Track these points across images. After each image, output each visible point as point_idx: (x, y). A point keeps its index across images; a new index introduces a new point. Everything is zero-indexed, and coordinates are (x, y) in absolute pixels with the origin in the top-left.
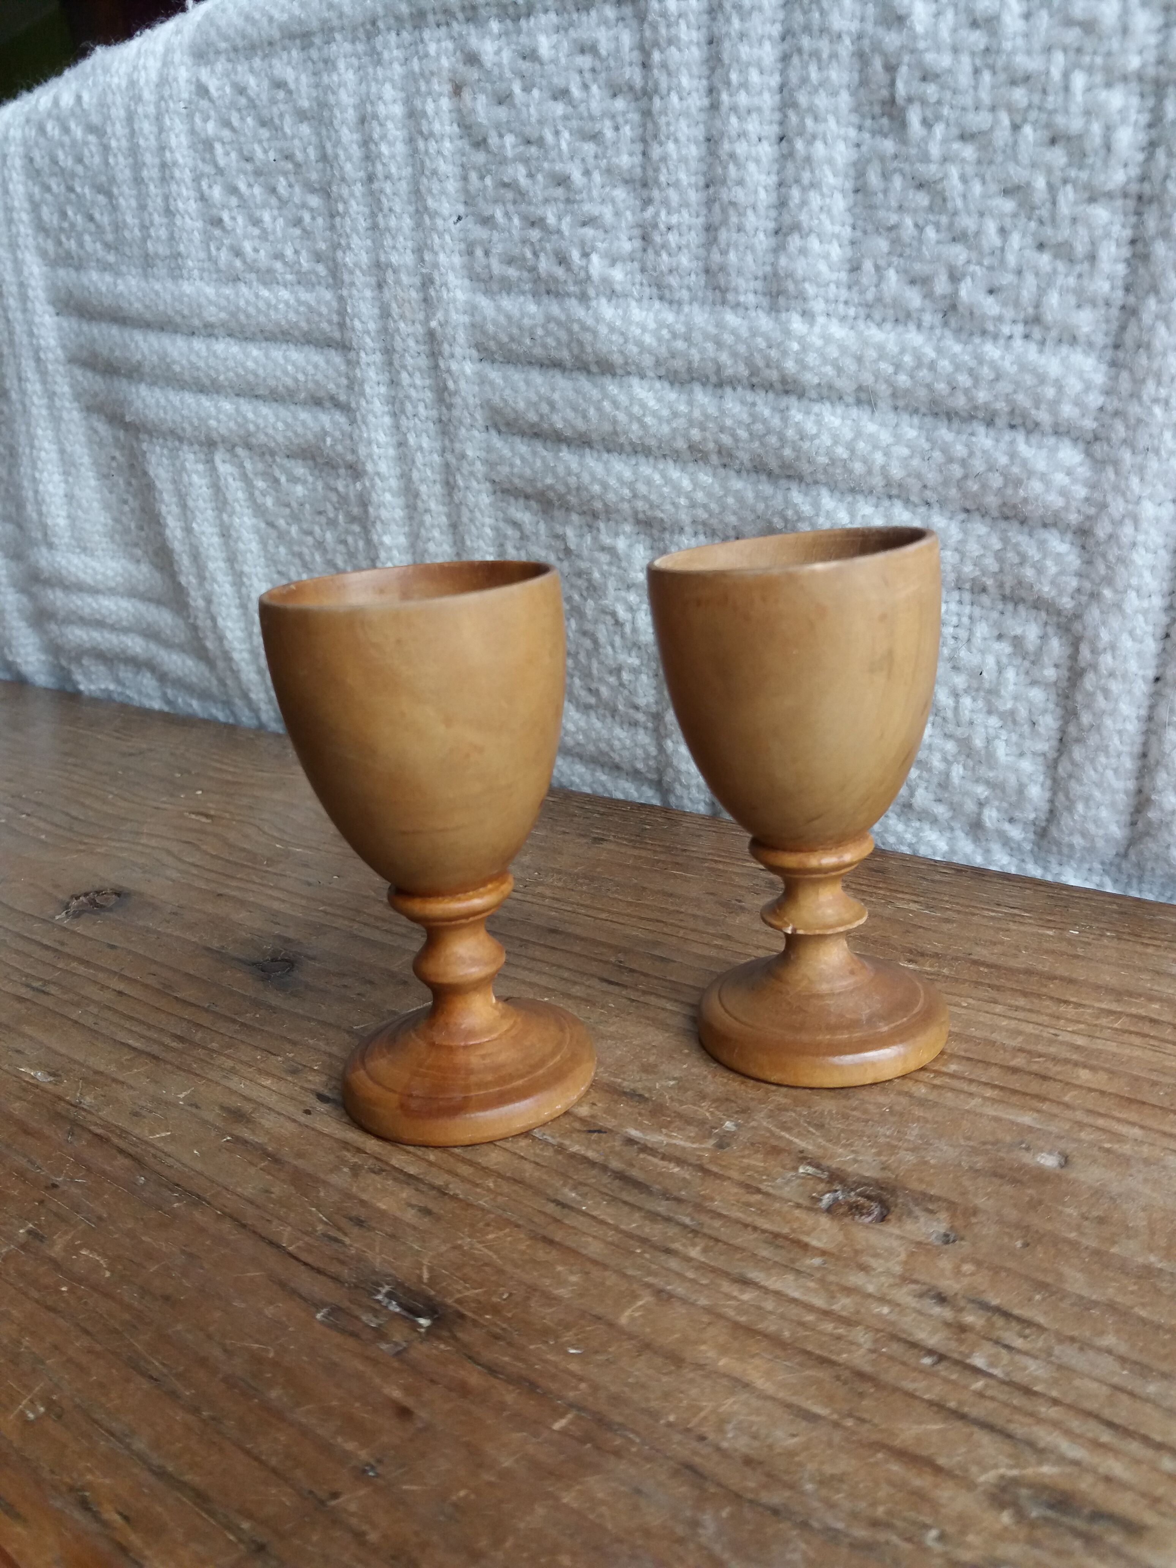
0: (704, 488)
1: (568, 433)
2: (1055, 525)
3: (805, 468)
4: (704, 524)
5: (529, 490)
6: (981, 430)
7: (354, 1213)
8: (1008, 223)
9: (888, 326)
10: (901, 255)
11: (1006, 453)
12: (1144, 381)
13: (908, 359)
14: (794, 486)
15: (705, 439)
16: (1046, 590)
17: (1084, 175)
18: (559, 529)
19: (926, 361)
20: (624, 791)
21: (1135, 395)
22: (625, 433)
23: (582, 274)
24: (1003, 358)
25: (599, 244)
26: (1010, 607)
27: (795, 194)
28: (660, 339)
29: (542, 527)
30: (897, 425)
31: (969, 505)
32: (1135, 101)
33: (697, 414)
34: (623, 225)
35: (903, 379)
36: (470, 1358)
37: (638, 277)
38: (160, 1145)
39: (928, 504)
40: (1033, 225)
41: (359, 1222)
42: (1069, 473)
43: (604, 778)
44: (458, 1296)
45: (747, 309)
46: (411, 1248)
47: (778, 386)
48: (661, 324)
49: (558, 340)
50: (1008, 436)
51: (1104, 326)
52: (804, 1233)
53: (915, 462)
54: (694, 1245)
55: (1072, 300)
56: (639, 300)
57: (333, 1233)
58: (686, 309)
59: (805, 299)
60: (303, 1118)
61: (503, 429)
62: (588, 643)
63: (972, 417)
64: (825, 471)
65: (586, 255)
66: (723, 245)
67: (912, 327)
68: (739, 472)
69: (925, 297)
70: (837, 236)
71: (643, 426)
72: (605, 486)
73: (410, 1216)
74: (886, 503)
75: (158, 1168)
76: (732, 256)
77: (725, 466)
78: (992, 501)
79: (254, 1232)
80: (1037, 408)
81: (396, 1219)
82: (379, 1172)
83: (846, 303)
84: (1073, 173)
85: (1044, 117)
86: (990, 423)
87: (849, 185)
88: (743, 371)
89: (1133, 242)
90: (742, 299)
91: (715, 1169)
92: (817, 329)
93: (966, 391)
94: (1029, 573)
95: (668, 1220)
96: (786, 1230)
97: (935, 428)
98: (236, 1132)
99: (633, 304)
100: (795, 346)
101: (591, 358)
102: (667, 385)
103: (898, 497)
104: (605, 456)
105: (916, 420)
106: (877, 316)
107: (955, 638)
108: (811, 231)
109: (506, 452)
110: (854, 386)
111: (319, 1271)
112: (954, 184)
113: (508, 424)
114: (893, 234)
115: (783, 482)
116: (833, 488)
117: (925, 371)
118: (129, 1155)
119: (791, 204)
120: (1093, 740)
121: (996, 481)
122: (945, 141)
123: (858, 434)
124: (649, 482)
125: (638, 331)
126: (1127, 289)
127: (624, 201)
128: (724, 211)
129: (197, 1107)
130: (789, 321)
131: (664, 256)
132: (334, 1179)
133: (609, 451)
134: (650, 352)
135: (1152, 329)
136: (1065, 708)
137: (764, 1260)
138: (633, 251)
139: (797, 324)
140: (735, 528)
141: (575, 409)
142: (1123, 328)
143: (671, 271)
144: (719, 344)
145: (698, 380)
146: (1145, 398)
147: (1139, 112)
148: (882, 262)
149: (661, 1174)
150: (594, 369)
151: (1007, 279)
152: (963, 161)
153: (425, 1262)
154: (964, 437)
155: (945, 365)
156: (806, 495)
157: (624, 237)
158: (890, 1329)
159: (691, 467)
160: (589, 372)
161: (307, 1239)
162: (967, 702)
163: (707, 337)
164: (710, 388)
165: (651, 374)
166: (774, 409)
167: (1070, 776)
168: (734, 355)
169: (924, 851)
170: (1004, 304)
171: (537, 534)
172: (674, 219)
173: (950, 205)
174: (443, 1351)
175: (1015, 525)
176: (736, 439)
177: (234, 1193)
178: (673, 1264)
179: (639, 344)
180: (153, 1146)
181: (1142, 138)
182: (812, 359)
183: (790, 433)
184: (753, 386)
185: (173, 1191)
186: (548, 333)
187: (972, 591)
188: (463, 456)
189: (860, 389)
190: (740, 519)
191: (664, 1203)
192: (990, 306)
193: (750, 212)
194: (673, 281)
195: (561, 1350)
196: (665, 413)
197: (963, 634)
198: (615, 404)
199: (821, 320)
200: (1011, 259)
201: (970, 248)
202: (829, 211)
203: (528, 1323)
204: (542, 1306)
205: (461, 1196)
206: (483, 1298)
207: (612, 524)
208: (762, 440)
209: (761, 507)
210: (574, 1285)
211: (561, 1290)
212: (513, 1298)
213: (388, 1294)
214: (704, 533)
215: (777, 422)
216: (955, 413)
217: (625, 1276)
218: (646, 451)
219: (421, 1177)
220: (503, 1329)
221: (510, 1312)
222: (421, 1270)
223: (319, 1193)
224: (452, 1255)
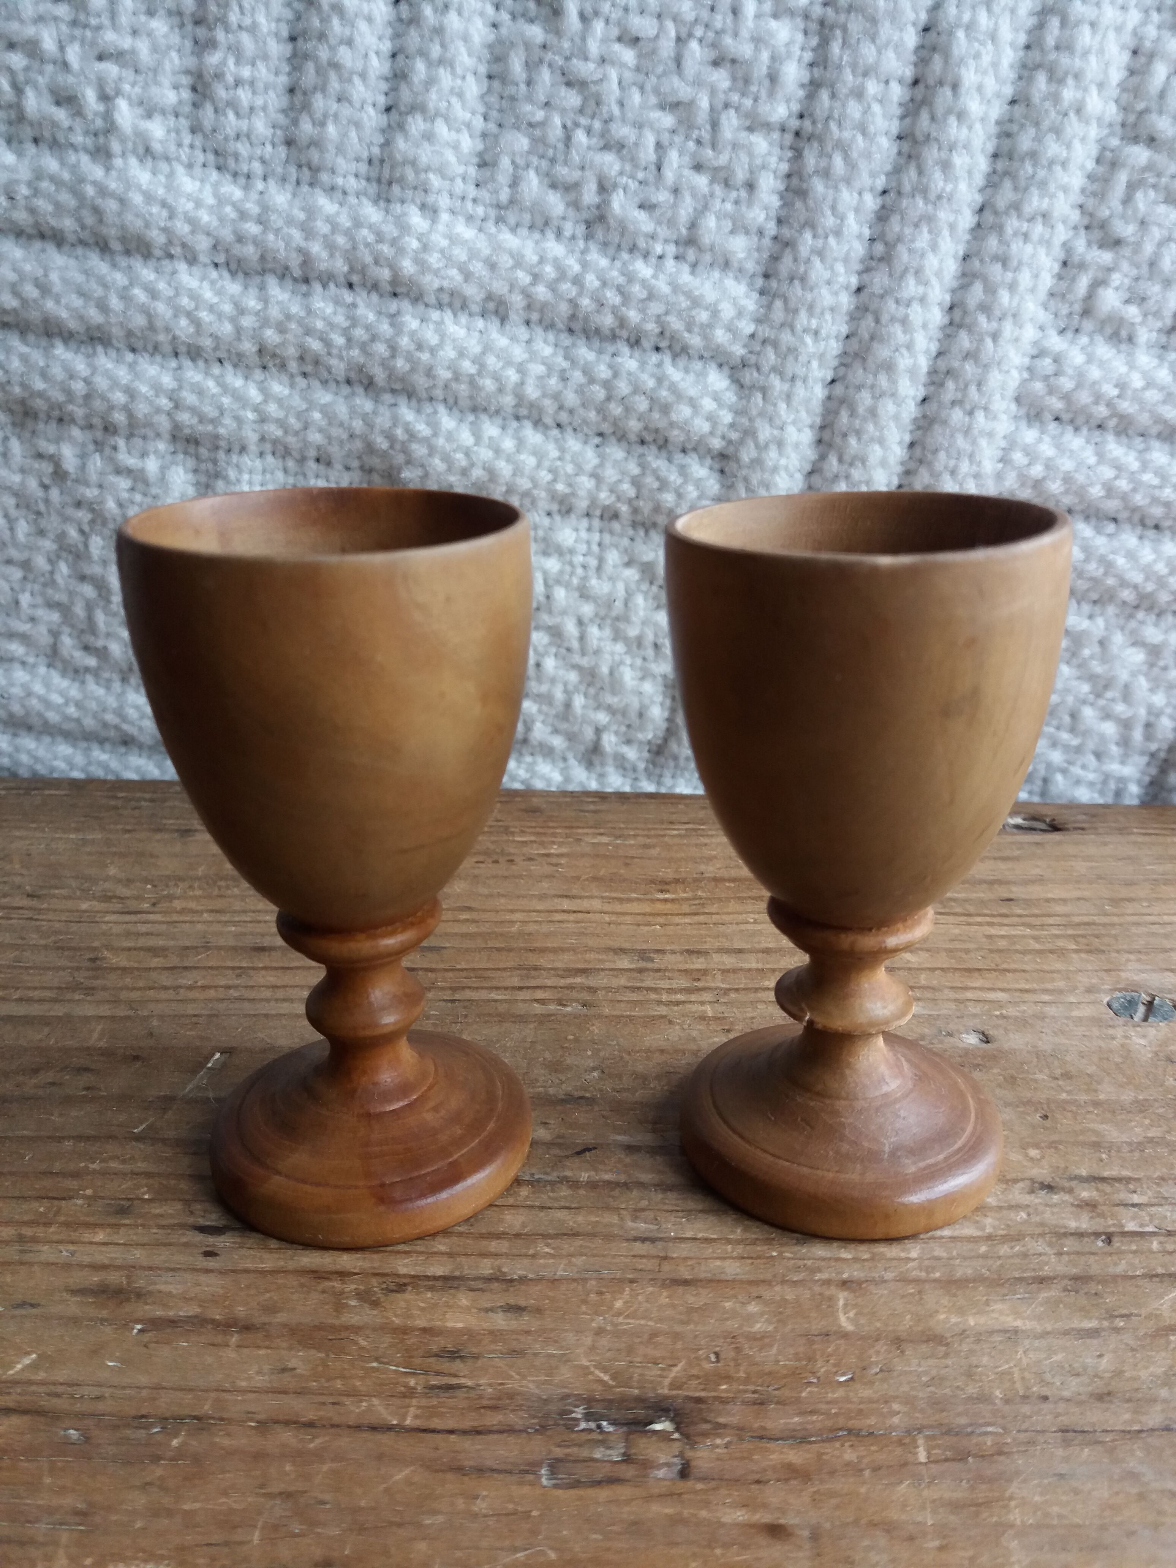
0: (280, 401)
1: (73, 325)
2: (695, 450)
3: (420, 381)
4: (275, 442)
6: (625, 350)
7: (433, 1348)
8: (665, 138)
9: (524, 232)
10: (542, 157)
11: (653, 375)
12: (796, 311)
13: (549, 270)
14: (403, 401)
15: (283, 344)
17: (748, 103)
18: (48, 448)
19: (570, 274)
20: (138, 770)
21: (788, 325)
22: (168, 330)
23: (99, 123)
24: (655, 276)
25: (127, 87)
26: (641, 533)
27: (420, 67)
28: (222, 219)
29: (15, 445)
30: (530, 340)
31: (606, 427)
32: (800, 37)
33: (275, 313)
34: (168, 66)
35: (541, 292)
36: (761, 1438)
37: (187, 139)
38: (40, 1376)
39: (559, 425)
40: (691, 145)
41: (454, 1355)
42: (716, 398)
43: (104, 757)
44: (667, 1382)
45: (345, 193)
46: (550, 1355)
47: (386, 288)
48: (221, 201)
49: (57, 205)
50: (654, 358)
51: (756, 255)
53: (553, 381)
55: (728, 225)
56: (190, 166)
57: (434, 1382)
58: (260, 185)
59: (426, 191)
60: (212, 1263)
63: (614, 337)
64: (446, 386)
65: (105, 97)
66: (318, 115)
67: (550, 235)
68: (325, 383)
69: (568, 205)
70: (468, 126)
71: (197, 323)
72: (131, 393)
73: (500, 1321)
74: (514, 424)
75: (78, 1407)
76: (331, 130)
77: (305, 375)
78: (633, 426)
79: (333, 1426)
81: (491, 1332)
82: (401, 1288)
83: (475, 201)
84: (735, 98)
85: (711, 35)
86: (635, 343)
87: (483, 69)
88: (340, 266)
89: (789, 176)
90: (340, 181)
92: (441, 227)
93: (615, 310)
94: (668, 499)
97: (574, 345)
98: (139, 1314)
99: (180, 170)
100: (415, 244)
101: (112, 232)
102: (226, 274)
103: (528, 417)
104: (130, 357)
105: (551, 337)
106: (512, 219)
107: (585, 567)
108: (437, 114)
110: (482, 296)
111: (477, 1432)
112: (612, 90)
114: (538, 132)
115: (387, 398)
116: (452, 404)
117: (569, 285)
118: (8, 1411)
119: (416, 80)
121: (642, 404)
122: (605, 40)
123: (487, 348)
124: (200, 392)
125: (190, 206)
126: (780, 221)
127: (165, 36)
128: (320, 71)
129: (33, 1306)
130: (405, 214)
131: (231, 115)
132: (352, 1319)
133: (133, 350)
134: (208, 234)
135: (808, 261)
138: (180, 102)
139: (417, 220)
140: (319, 448)
141: (82, 294)
142: (775, 258)
143: (238, 137)
144: (309, 233)
145: (273, 271)
146: (799, 327)
147: (803, 49)
148: (520, 161)
150: (116, 246)
151: (662, 197)
152: (623, 65)
153: (585, 1363)
154: (607, 358)
155: (591, 281)
156: (418, 411)
157: (166, 81)
158: (1047, 1230)
159: (260, 375)
160: (105, 249)
161: (414, 1402)
162: (593, 631)
163: (290, 221)
164: (289, 283)
165: (203, 258)
166: (380, 313)
168: (331, 247)
169: (539, 785)
170: (659, 223)
172: (246, 72)
173: (605, 109)
174: (726, 1446)
175: (654, 449)
176: (327, 343)
177: (242, 1391)
179: (193, 222)
180: (30, 1382)
181: (805, 76)
182: (434, 259)
183: (404, 342)
184: (351, 286)
185: (146, 1427)
186: (36, 192)
187: (602, 517)
189: (489, 297)
190: (329, 438)
192: (643, 222)
193: (356, 80)
194: (243, 148)
195: (828, 1382)
196: (227, 308)
197: (593, 562)
198: (154, 294)
199: (445, 217)
200: (669, 175)
201: (622, 159)
202: (460, 95)
203: (770, 1373)
204: (761, 1349)
205: (530, 1276)
206: (695, 1372)
207: (137, 442)
208: (364, 347)
209: (358, 425)
210: (762, 1314)
211: (758, 1326)
212: (723, 1356)
213: (588, 1417)
214: (274, 454)
215: (385, 328)
216: (597, 331)
217: (795, 1283)
218: (195, 353)
219: (457, 1273)
220: (754, 1392)
221: (738, 1371)
222: (592, 1373)
223: (356, 1343)
224: (604, 1342)
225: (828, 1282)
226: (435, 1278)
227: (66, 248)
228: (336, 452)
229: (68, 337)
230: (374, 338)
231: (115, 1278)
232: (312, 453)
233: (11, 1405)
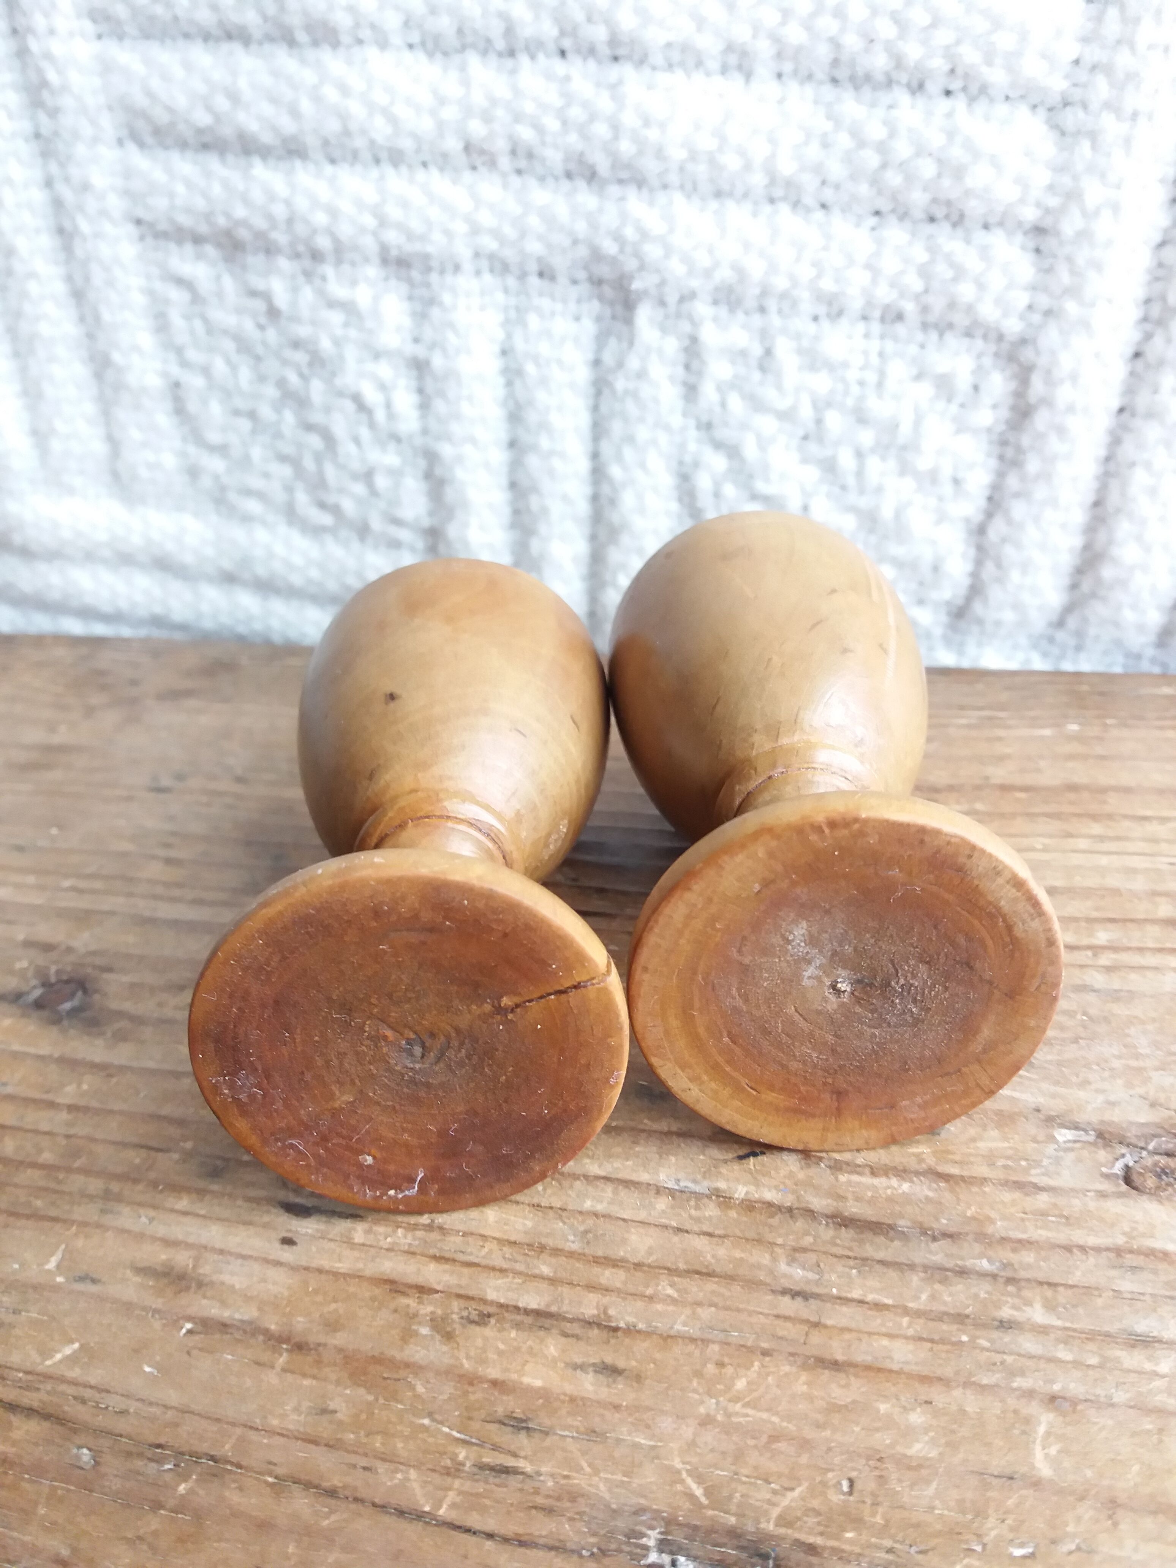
0: (492, 207)
1: (267, 138)
2: (1001, 224)
3: (650, 166)
4: (492, 257)
5: (203, 229)
6: (905, 98)
7: (500, 1410)
11: (941, 129)
12: (1137, 20)
14: (632, 193)
15: (491, 136)
16: (988, 312)
18: (258, 283)
21: (1125, 42)
22: (363, 132)
26: (934, 336)
29: (228, 283)
30: (781, 101)
31: (884, 204)
33: (478, 99)
35: (794, 33)
38: (75, 1373)
39: (824, 206)
41: (520, 1425)
42: (1028, 152)
44: (775, 1512)
46: (636, 1446)
47: (604, 50)
50: (944, 106)
52: (1143, 1235)
53: (813, 150)
54: (1029, 1303)
57: (489, 1458)
60: (286, 1254)
61: (149, 140)
62: (315, 441)
63: (889, 83)
64: (682, 169)
68: (542, 179)
71: (393, 120)
72: (333, 212)
74: (767, 209)
75: (100, 1421)
77: (519, 172)
78: (918, 198)
79: (356, 1500)
80: (989, 63)
81: (572, 1399)
82: (483, 1319)
86: (918, 88)
88: (549, 30)
91: (954, 1170)
93: (889, 47)
94: (966, 291)
95: (962, 1272)
96: (1121, 1240)
97: (838, 99)
98: (193, 1310)
101: (295, 20)
102: (422, 56)
103: (784, 199)
104: (329, 169)
105: (809, 90)
107: (861, 383)
109: (159, 175)
110: (720, 47)
111: (522, 1543)
113: (157, 132)
115: (614, 190)
116: (691, 192)
117: (828, 18)
118: (30, 1412)
120: (1040, 492)
121: (927, 169)
123: (729, 115)
124: (405, 204)
129: (94, 1281)
132: (416, 1353)
133: (333, 161)
134: (398, 9)
136: (1001, 458)
137: (1134, 1298)
140: (539, 260)
141: (274, 100)
145: (473, 46)
146: (1141, 43)
149: (890, 1200)
150: (302, 37)
153: (677, 1464)
154: (880, 112)
155: (857, 10)
156: (651, 203)
159: (467, 176)
160: (291, 42)
161: (457, 1483)
162: (873, 464)
164: (493, 58)
165: (397, 40)
166: (598, 85)
167: (1004, 540)
171: (220, 294)
175: (946, 227)
176: (540, 129)
177: (271, 1432)
178: (1029, 1344)
180: (63, 1380)
183: (629, 119)
184: (563, 53)
185: (160, 1461)
187: (883, 320)
188: (86, 187)
189: (730, 48)
190: (550, 246)
191: (934, 1246)
196: (426, 98)
197: (871, 377)
198: (344, 90)
203: (917, 1525)
204: (912, 1487)
205: (641, 1326)
206: (815, 1503)
207: (346, 267)
208: (583, 131)
209: (581, 228)
210: (926, 1431)
211: (917, 1447)
212: (858, 1486)
213: (663, 1545)
214: (492, 271)
215: (604, 103)
216: (868, 78)
217: (983, 1388)
218: (396, 158)
219: (554, 1309)
220: (890, 1551)
221: (874, 1514)
222: (682, 1481)
223: (413, 1388)
224: (709, 1437)
225: (1029, 1394)
226: (527, 1312)
227: (254, 47)
228: (560, 263)
229: (264, 152)
230: (593, 117)
231: (182, 1259)
232: (533, 267)
233: (35, 1405)
